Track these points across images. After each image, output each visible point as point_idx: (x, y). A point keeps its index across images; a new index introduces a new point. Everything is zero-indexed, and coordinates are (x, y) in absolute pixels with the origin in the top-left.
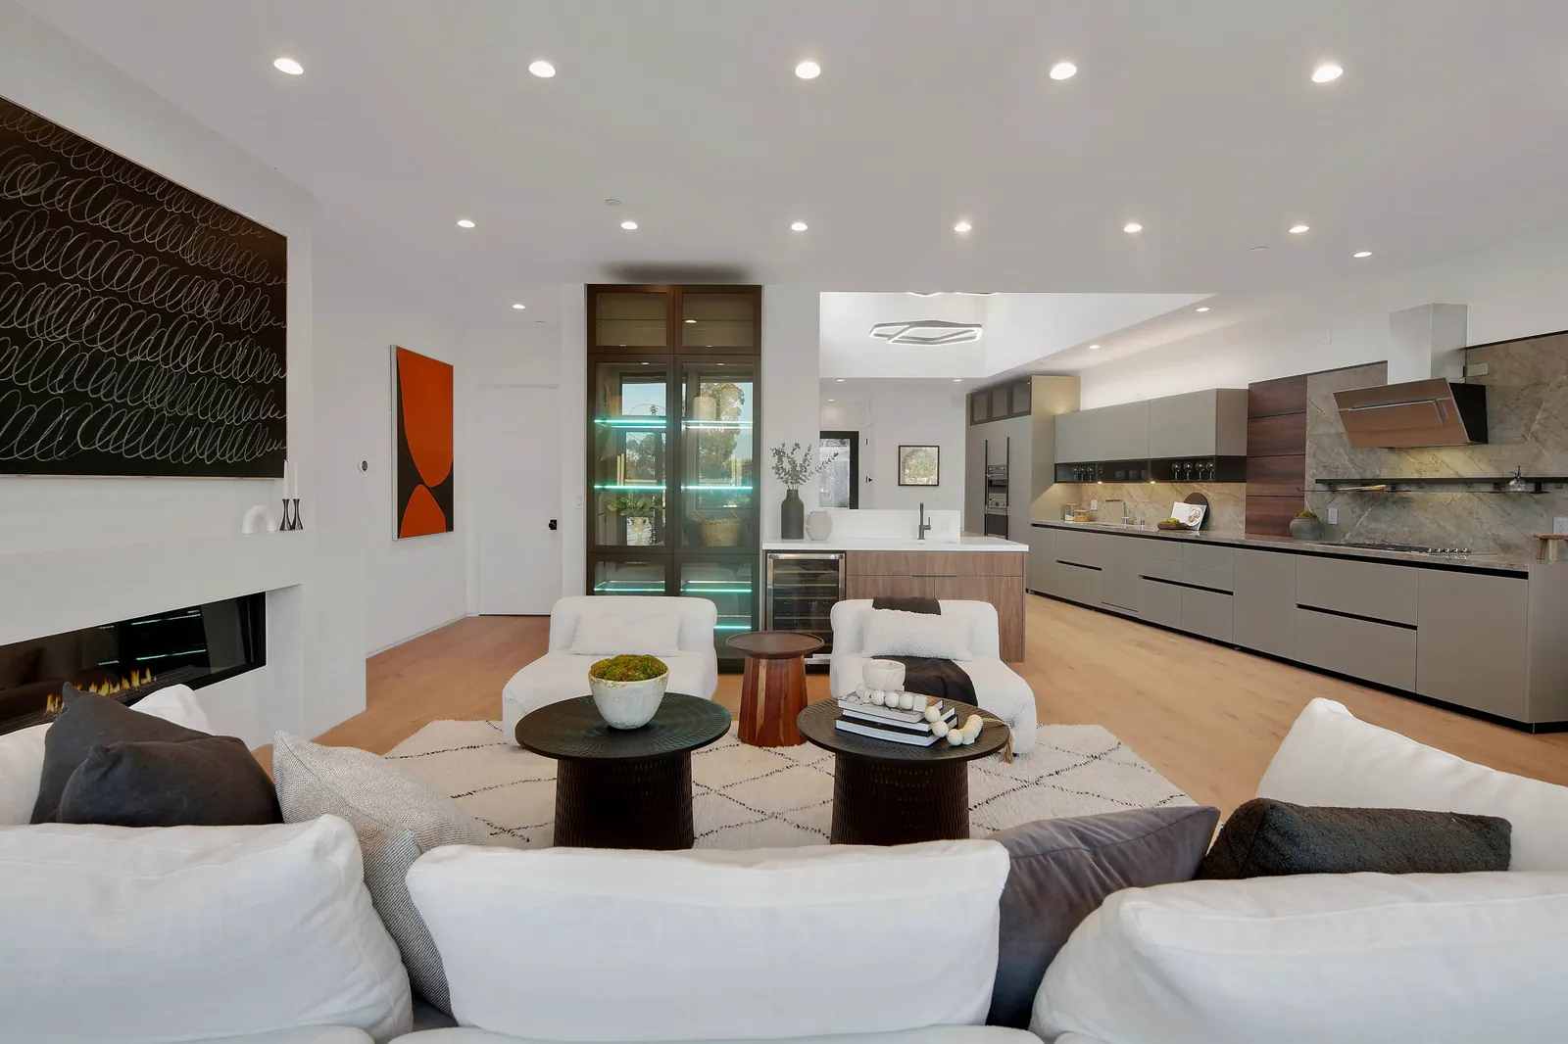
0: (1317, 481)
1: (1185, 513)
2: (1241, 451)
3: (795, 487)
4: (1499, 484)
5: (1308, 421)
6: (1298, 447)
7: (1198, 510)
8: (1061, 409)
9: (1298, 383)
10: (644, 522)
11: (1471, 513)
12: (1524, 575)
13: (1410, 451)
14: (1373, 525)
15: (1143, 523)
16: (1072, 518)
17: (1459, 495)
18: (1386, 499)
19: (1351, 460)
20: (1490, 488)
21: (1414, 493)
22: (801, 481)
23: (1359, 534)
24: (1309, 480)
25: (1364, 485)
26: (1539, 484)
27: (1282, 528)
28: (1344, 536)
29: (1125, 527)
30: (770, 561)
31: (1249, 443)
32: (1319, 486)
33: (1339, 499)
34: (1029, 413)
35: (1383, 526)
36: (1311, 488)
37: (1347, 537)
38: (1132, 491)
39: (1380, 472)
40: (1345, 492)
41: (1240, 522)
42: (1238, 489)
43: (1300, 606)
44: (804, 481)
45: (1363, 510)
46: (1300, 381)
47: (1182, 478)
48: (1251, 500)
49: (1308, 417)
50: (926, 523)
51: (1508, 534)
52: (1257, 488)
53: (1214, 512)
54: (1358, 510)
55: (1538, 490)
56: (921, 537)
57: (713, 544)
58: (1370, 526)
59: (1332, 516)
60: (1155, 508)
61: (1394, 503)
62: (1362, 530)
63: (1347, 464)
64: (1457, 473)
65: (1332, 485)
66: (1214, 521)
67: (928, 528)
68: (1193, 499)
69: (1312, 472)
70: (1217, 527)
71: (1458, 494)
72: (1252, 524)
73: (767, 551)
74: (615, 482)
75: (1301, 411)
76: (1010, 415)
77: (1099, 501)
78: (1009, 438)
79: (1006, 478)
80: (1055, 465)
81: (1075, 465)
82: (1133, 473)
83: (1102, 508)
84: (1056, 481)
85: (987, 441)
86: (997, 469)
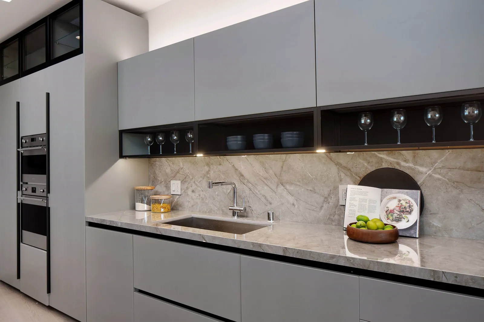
16: (145, 207)
76: (51, 61)
77: (183, 182)
78: (48, 95)
79: (44, 152)
80: (121, 132)
81: (153, 131)
82: (261, 139)
83: (190, 192)
84: (121, 156)
85: (18, 104)
86: (33, 140)
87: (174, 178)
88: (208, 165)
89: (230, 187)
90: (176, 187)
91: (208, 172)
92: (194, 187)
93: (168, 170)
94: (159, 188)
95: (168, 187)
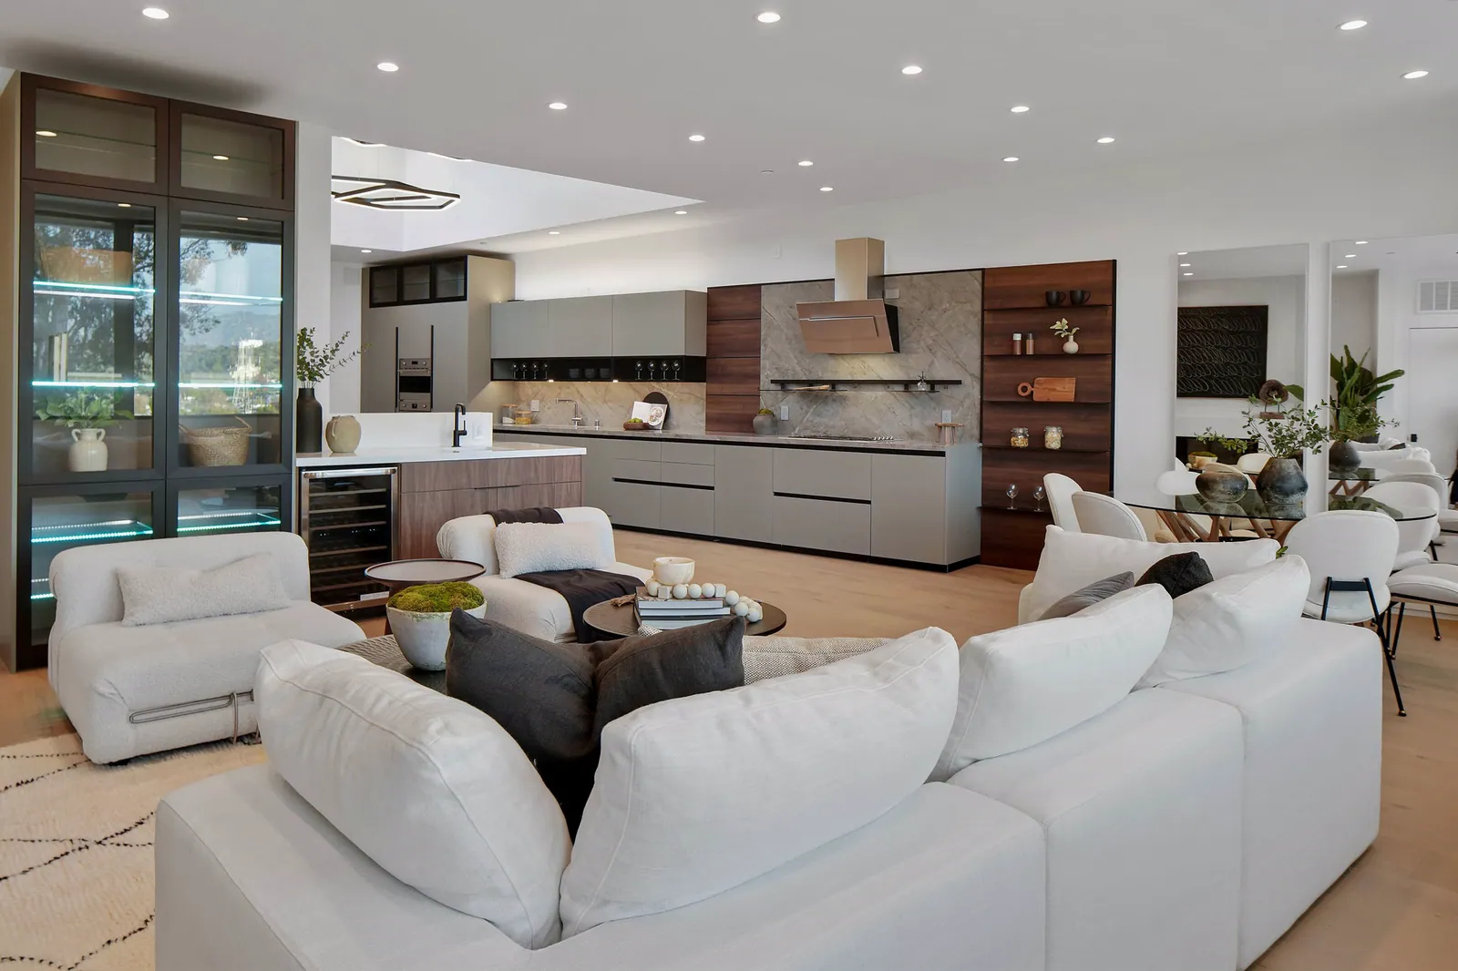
0: (772, 382)
1: (644, 412)
2: (700, 351)
3: (308, 384)
4: (908, 385)
5: (762, 328)
6: (753, 349)
7: (660, 409)
8: (497, 297)
9: (753, 292)
10: (99, 435)
11: (889, 408)
12: (942, 454)
13: (845, 357)
14: (817, 420)
15: (597, 424)
16: (510, 420)
17: (881, 393)
18: (827, 397)
19: (799, 363)
20: (901, 388)
21: (849, 392)
22: (317, 377)
23: (806, 428)
24: (765, 381)
25: (811, 385)
26: (932, 384)
27: (746, 424)
28: (794, 430)
29: (576, 428)
30: (305, 483)
31: (709, 344)
32: (773, 386)
33: (791, 397)
34: (464, 298)
35: (824, 420)
36: (766, 388)
37: (796, 431)
38: (586, 390)
39: (822, 374)
40: (794, 392)
41: (700, 421)
42: (699, 389)
43: (776, 494)
44: (322, 377)
45: (809, 407)
46: (754, 290)
47: (645, 377)
48: (711, 399)
49: (762, 323)
50: (461, 428)
51: (916, 425)
52: (716, 388)
53: (673, 412)
54: (805, 407)
55: (933, 390)
56: (456, 444)
57: (215, 463)
58: (815, 421)
59: (784, 412)
60: (611, 408)
61: (834, 400)
62: (808, 424)
63: (797, 368)
64: (878, 376)
65: (783, 384)
66: (673, 421)
67: (464, 433)
68: (654, 398)
69: (768, 372)
70: (678, 426)
71: (879, 393)
72: (712, 422)
73: (301, 469)
74: (50, 376)
75: (756, 316)
76: (434, 299)
77: (541, 401)
78: (432, 327)
79: (428, 374)
80: (492, 360)
81: (519, 361)
82: (589, 372)
83: (546, 409)
84: (492, 379)
85: (397, 328)
86: (415, 363)
87: (534, 398)
88: (560, 388)
89: (573, 405)
90: (535, 405)
91: (559, 394)
92: (549, 404)
93: (530, 392)
94: (522, 406)
95: (529, 405)
